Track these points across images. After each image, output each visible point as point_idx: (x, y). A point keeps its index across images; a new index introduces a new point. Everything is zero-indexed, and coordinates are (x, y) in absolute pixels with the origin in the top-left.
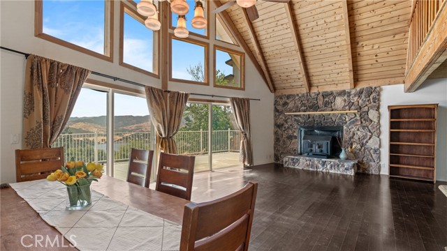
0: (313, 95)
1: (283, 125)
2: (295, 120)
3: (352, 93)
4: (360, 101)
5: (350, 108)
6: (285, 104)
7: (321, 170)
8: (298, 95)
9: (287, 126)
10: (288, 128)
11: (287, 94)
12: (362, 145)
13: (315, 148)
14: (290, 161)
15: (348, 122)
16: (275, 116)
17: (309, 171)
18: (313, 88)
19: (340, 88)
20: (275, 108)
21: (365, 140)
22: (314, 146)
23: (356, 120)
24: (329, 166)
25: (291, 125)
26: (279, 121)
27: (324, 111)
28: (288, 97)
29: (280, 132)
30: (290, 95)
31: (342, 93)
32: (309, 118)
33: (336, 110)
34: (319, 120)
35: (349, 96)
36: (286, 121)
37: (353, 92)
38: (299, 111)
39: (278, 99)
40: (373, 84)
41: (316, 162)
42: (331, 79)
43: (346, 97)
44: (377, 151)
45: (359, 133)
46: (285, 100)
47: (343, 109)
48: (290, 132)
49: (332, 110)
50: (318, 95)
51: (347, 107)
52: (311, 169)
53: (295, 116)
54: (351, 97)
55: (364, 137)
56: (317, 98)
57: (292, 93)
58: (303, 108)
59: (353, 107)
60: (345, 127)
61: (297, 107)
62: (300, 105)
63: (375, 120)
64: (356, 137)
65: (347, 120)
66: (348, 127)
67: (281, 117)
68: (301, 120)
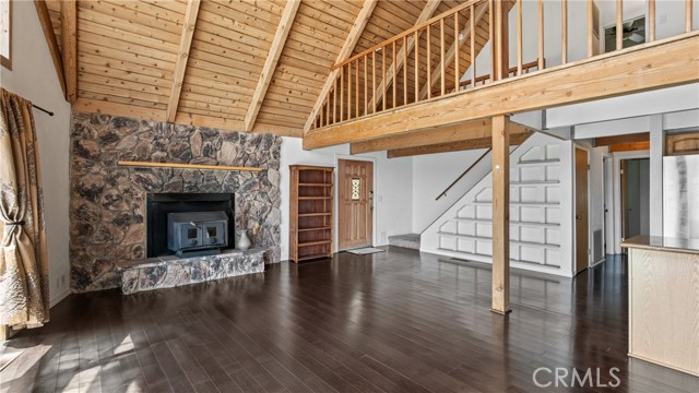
0: (181, 129)
1: (101, 190)
2: (139, 179)
3: (248, 139)
4: (258, 154)
5: (245, 162)
6: (109, 138)
7: (212, 278)
8: (145, 122)
9: (114, 192)
10: (119, 197)
11: (115, 114)
12: (261, 221)
13: (203, 238)
14: (143, 276)
15: (242, 187)
16: (75, 166)
17: (188, 286)
18: (182, 115)
19: (230, 127)
20: (77, 144)
21: (264, 215)
22: (199, 232)
23: (254, 183)
24: (227, 267)
25: (126, 191)
26: (89, 181)
27: (202, 163)
28: (119, 122)
29: (91, 207)
30: (127, 119)
31: (232, 137)
32: (173, 175)
33: (224, 164)
34: (193, 181)
35: (242, 143)
36: (113, 182)
37: (250, 137)
38: (149, 160)
39: (86, 123)
40: (274, 131)
41: (204, 265)
42: (218, 108)
43: (238, 144)
44: (277, 229)
45: (256, 203)
46: (108, 127)
47: (235, 163)
48: (125, 207)
49: (218, 164)
50: (192, 130)
51: (242, 161)
52: (192, 282)
53: (138, 169)
54: (246, 145)
55: (264, 209)
56: (189, 137)
57: (131, 116)
58: (158, 153)
59: (248, 162)
60: (237, 195)
61: (145, 149)
62: (151, 147)
63: (275, 184)
64: (253, 211)
65: (241, 182)
66: (241, 193)
67: (95, 169)
68: (155, 181)
